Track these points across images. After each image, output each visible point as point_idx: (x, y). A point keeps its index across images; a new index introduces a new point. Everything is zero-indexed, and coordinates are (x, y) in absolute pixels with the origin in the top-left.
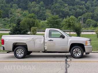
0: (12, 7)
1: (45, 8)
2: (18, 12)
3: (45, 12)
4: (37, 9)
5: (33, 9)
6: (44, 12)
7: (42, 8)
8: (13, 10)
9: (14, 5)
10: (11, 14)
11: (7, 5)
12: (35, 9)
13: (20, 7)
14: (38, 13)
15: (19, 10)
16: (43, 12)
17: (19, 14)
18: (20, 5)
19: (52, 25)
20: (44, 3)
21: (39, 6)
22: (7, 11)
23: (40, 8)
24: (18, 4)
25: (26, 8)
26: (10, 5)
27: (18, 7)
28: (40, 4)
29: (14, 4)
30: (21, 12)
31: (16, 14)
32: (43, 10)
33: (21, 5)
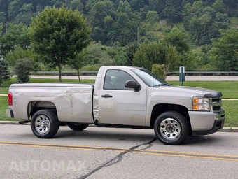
0: (144, 17)
1: (226, 15)
2: (160, 30)
3: (228, 24)
4: (204, 18)
5: (194, 19)
6: (223, 24)
7: (218, 14)
8: (149, 24)
9: (150, 12)
10: (143, 34)
11: (134, 14)
12: (201, 18)
13: (163, 18)
14: (207, 30)
15: (162, 24)
16: (220, 25)
17: (160, 34)
18: (164, 11)
19: (226, 57)
20: (224, 2)
21: (212, 9)
22: (134, 29)
23: (213, 15)
24: (160, 10)
25: (177, 19)
26: (140, 14)
27: (158, 18)
28: (214, 4)
29: (151, 10)
30: (166, 28)
31: (155, 35)
32: (221, 20)
33: (167, 12)
